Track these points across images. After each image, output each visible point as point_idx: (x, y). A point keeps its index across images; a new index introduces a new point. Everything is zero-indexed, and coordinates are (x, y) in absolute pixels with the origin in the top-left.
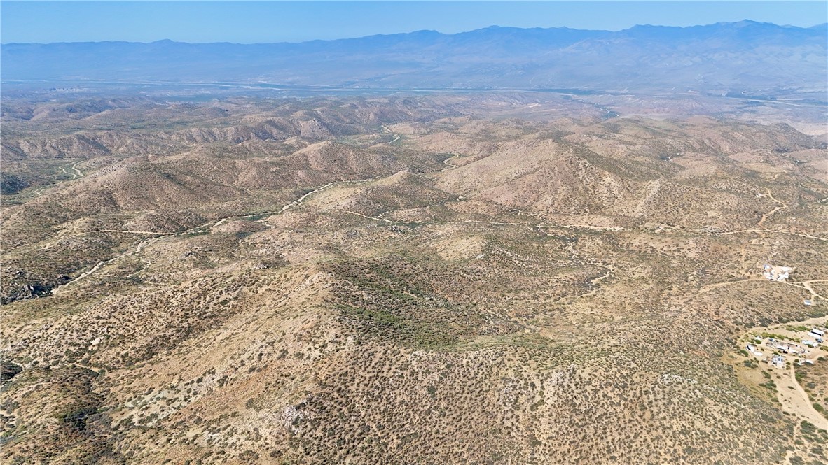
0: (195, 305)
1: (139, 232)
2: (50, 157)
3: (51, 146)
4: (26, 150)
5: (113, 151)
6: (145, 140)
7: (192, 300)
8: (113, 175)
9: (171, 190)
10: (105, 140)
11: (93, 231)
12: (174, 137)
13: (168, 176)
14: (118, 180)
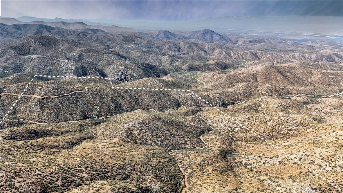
0: (277, 127)
1: (263, 92)
2: (239, 58)
3: (240, 55)
4: (232, 55)
5: (261, 59)
6: (275, 56)
7: (277, 125)
8: (259, 68)
9: (280, 78)
10: (259, 54)
11: (246, 88)
12: (287, 56)
13: (280, 72)
14: (260, 70)
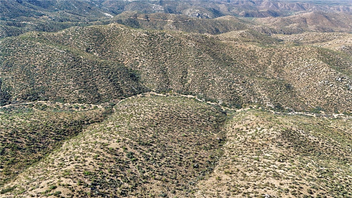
0: (327, 37)
1: (312, 30)
2: (286, 9)
3: (287, 6)
4: (279, 6)
5: (307, 10)
6: (320, 8)
7: (326, 36)
8: (308, 13)
9: (326, 21)
10: (305, 6)
12: (331, 8)
13: (326, 17)
14: (309, 15)
